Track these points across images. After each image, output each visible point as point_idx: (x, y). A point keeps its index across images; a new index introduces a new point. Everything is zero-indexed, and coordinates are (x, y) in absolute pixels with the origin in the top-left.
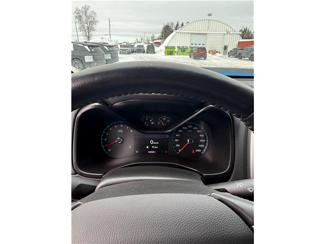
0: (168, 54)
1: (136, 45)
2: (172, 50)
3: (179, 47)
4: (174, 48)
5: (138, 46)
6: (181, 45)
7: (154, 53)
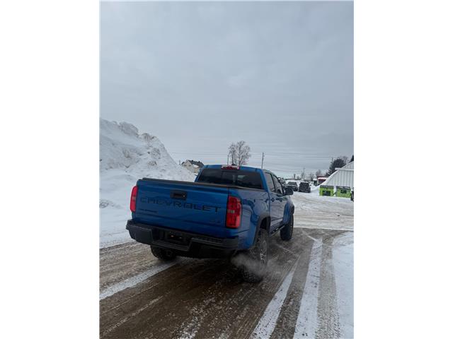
0: (324, 195)
1: (287, 182)
2: (329, 190)
3: (338, 187)
4: (332, 187)
5: (289, 183)
6: (342, 185)
7: (309, 192)
